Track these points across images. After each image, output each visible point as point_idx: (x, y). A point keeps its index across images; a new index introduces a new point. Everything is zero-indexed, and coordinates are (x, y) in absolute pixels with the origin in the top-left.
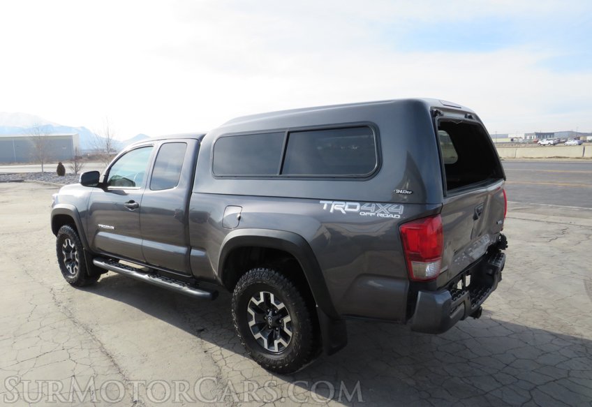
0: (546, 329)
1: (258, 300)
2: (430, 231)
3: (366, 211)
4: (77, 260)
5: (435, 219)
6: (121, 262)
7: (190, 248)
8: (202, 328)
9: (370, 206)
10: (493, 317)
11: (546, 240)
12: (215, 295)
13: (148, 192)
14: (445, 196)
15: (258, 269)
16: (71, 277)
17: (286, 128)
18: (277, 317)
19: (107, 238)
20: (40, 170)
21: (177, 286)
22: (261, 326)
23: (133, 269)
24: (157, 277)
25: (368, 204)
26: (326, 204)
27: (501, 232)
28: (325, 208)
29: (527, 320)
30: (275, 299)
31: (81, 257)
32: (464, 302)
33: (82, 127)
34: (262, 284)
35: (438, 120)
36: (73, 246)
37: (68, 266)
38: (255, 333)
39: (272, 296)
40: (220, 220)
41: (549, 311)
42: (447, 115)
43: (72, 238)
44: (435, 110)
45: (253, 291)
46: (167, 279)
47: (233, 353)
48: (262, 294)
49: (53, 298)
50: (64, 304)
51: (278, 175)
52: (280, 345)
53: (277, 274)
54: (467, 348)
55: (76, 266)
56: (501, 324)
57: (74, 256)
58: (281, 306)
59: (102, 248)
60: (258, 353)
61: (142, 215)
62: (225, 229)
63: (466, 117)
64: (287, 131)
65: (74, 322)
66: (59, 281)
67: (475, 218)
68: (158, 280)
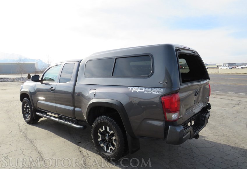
0: (228, 144)
1: (102, 129)
2: (174, 100)
3: (147, 91)
4: (30, 112)
5: (176, 94)
6: (48, 113)
7: (75, 107)
8: (80, 142)
9: (149, 89)
10: (205, 139)
11: (230, 107)
12: (85, 127)
13: (59, 84)
14: (181, 85)
15: (102, 116)
16: (27, 120)
17: (115, 57)
18: (110, 137)
19: (42, 103)
20: (21, 77)
21: (69, 123)
22: (103, 141)
23: (52, 116)
24: (62, 120)
25: (148, 88)
26: (130, 88)
27: (208, 102)
28: (130, 90)
29: (220, 140)
30: (109, 129)
31: (31, 111)
32: (190, 131)
33: (39, 60)
34: (104, 122)
35: (179, 53)
36: (28, 107)
37: (26, 115)
38: (101, 144)
39: (108, 128)
40: (87, 95)
41: (230, 137)
42: (183, 51)
43: (28, 103)
44: (177, 49)
45: (100, 125)
46: (65, 121)
47: (92, 152)
48: (104, 127)
49: (19, 128)
50: (23, 131)
51: (111, 76)
52: (111, 149)
53: (110, 118)
54: (193, 152)
55: (29, 115)
56: (209, 142)
57: (29, 111)
58: (111, 132)
59: (40, 107)
60: (102, 152)
61: (56, 94)
62: (89, 99)
63: (192, 52)
64: (115, 58)
65: (26, 138)
66: (22, 121)
67: (196, 95)
68: (62, 121)
